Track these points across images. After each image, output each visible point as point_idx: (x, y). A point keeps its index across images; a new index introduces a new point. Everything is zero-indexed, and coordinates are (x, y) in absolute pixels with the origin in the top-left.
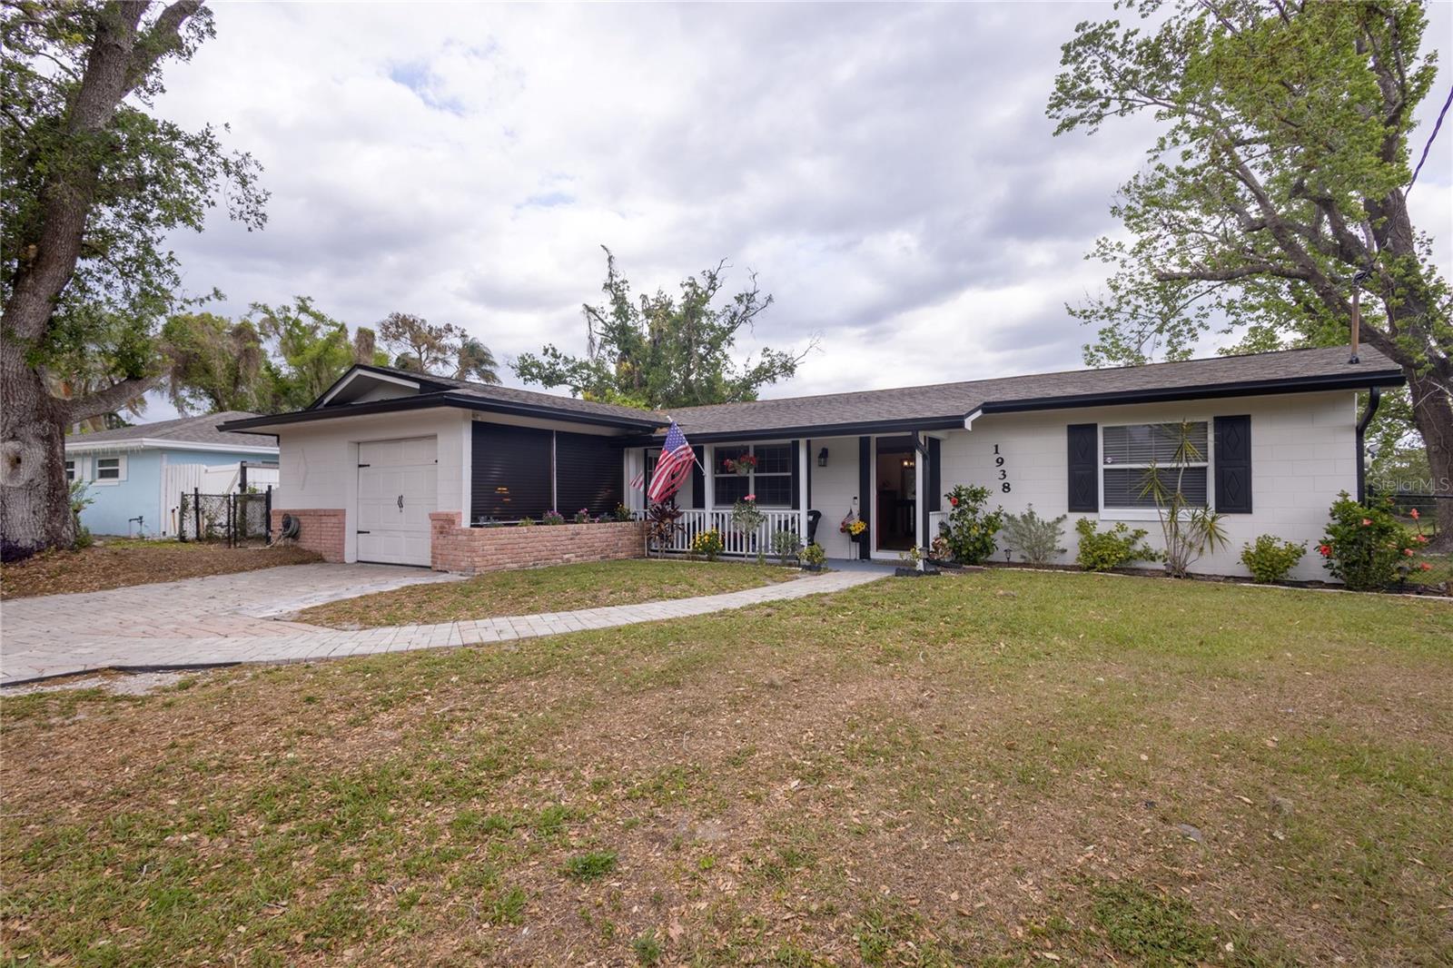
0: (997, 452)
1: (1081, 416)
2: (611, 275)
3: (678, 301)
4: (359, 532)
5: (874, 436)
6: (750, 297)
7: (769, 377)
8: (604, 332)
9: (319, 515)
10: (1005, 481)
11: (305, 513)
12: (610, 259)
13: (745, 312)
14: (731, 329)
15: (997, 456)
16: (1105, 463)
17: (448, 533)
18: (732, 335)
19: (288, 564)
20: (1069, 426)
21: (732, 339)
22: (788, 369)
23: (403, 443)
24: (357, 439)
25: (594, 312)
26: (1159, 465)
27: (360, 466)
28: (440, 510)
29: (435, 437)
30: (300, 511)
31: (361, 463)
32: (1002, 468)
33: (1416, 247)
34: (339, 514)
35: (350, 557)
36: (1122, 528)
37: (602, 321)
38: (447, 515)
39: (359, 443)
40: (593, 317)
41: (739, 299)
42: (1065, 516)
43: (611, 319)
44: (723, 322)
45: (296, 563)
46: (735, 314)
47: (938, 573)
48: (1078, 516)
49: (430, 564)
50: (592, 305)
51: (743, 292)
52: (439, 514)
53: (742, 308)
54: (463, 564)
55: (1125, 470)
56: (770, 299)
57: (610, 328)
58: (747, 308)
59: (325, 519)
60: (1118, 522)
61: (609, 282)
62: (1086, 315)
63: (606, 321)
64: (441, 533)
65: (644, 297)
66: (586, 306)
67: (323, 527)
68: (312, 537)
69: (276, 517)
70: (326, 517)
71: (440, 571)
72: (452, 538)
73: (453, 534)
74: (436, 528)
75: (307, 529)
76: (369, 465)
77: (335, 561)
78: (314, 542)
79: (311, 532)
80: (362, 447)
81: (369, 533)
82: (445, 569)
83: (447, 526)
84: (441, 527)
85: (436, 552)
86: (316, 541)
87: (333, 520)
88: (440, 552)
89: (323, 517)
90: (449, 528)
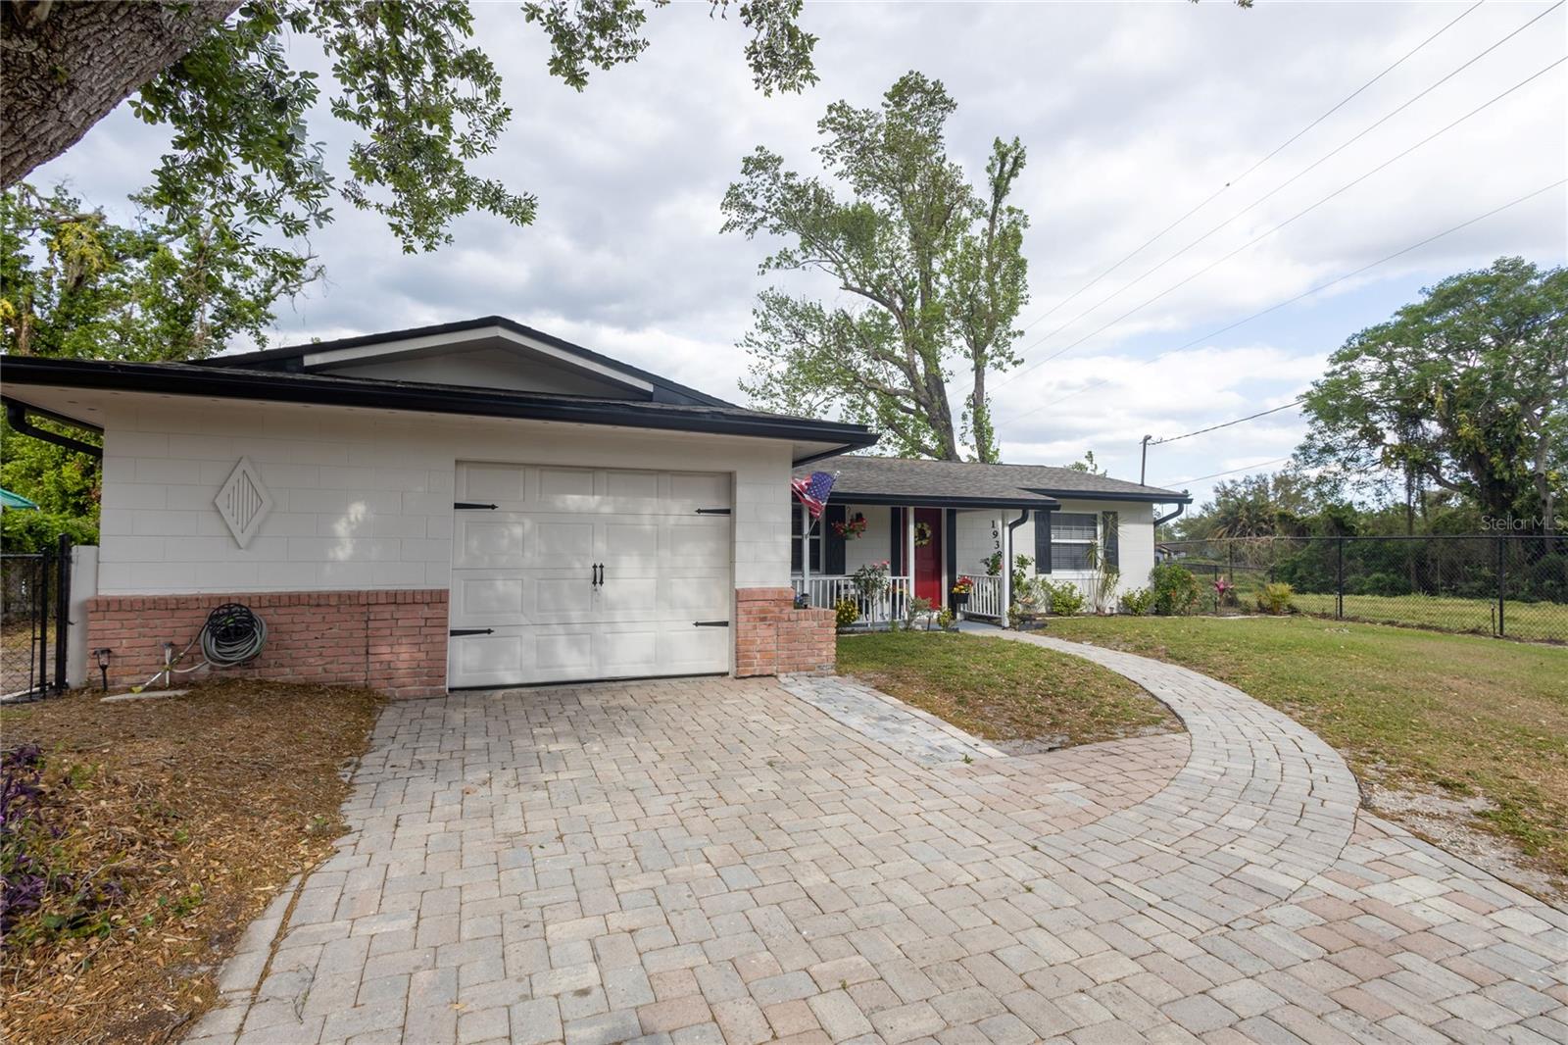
0: (993, 527)
4: (454, 634)
9: (360, 604)
15: (993, 529)
16: (1052, 539)
17: (777, 619)
26: (1085, 541)
27: (459, 506)
28: (743, 585)
31: (459, 501)
32: (996, 539)
34: (433, 601)
36: (1066, 582)
38: (780, 593)
42: (1036, 576)
48: (1042, 576)
52: (754, 592)
55: (1062, 544)
59: (384, 612)
60: (1064, 580)
67: (378, 629)
68: (328, 652)
69: (120, 616)
70: (393, 607)
71: (760, 676)
72: (785, 625)
73: (789, 620)
74: (750, 613)
75: (295, 636)
76: (493, 507)
77: (428, 693)
78: (332, 663)
79: (319, 643)
80: (464, 470)
81: (489, 632)
82: (769, 672)
83: (777, 609)
84: (762, 611)
85: (751, 648)
86: (342, 660)
87: (426, 612)
88: (761, 647)
89: (381, 608)
90: (781, 612)
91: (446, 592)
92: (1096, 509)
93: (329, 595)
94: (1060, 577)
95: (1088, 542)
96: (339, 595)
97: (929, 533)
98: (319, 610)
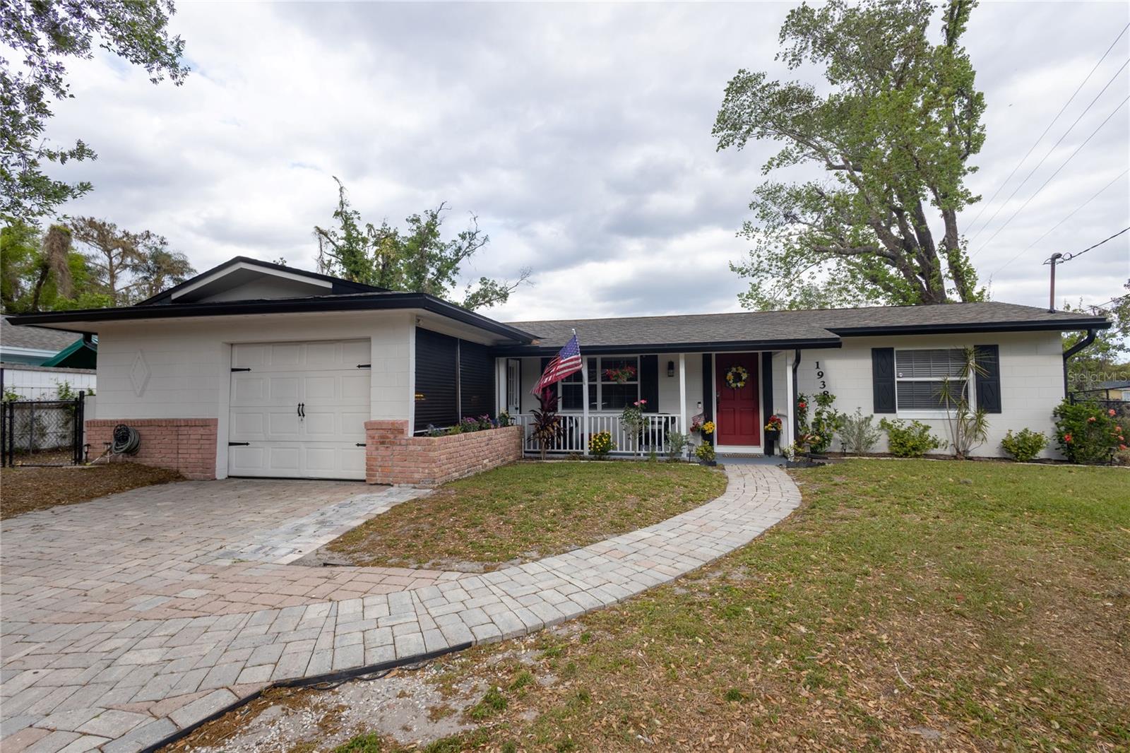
0: (818, 367)
1: (882, 342)
2: (342, 203)
3: (405, 232)
4: (231, 444)
5: (714, 353)
6: (472, 236)
7: (487, 302)
8: (334, 253)
9: (175, 426)
10: (824, 390)
11: (149, 423)
12: (341, 189)
13: (468, 247)
14: (457, 260)
15: (818, 370)
16: (898, 377)
17: (393, 443)
18: (457, 265)
19: (143, 485)
20: (873, 349)
21: (458, 269)
22: (504, 296)
23: (305, 346)
24: (232, 341)
25: (326, 235)
26: (949, 379)
27: (233, 370)
28: (374, 418)
29: (368, 340)
30: (138, 421)
31: (234, 367)
32: (822, 379)
33: (959, 244)
34: (208, 425)
35: (221, 474)
36: (916, 423)
37: (333, 243)
38: (393, 424)
39: (232, 345)
40: (325, 239)
41: (463, 237)
42: (872, 416)
43: (341, 243)
44: (449, 253)
45: (153, 483)
46: (460, 248)
47: (824, 464)
48: (881, 416)
49: (364, 477)
50: (324, 228)
51: (466, 231)
52: (375, 423)
53: (466, 244)
54: (416, 476)
55: (911, 382)
56: (486, 239)
57: (340, 251)
58: (470, 244)
59: (184, 430)
60: (913, 420)
61: (339, 210)
62: (743, 272)
63: (336, 243)
64: (383, 443)
65: (370, 227)
66: (318, 228)
67: (182, 440)
68: (163, 451)
69: (95, 429)
70: (187, 428)
71: (382, 484)
72: (398, 448)
73: (400, 445)
74: (374, 438)
75: (152, 442)
76: (249, 370)
77: (202, 478)
78: (164, 457)
79: (160, 446)
80: (236, 349)
81: (247, 444)
82: (387, 482)
83: (392, 436)
84: (382, 437)
85: (374, 463)
86: (168, 455)
87: (201, 431)
88: (381, 463)
89: (183, 428)
90: (395, 437)
91: (216, 420)
92: (967, 343)
93: (161, 421)
94: (905, 417)
95: (958, 379)
96: (166, 420)
97: (744, 376)
98: (160, 428)
